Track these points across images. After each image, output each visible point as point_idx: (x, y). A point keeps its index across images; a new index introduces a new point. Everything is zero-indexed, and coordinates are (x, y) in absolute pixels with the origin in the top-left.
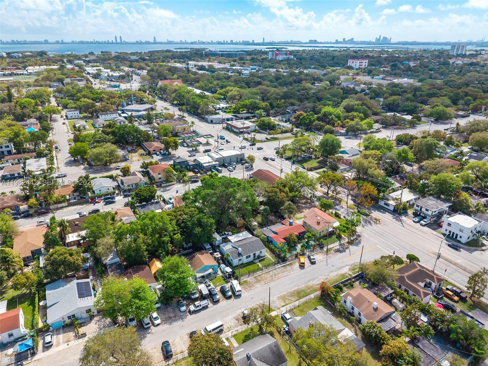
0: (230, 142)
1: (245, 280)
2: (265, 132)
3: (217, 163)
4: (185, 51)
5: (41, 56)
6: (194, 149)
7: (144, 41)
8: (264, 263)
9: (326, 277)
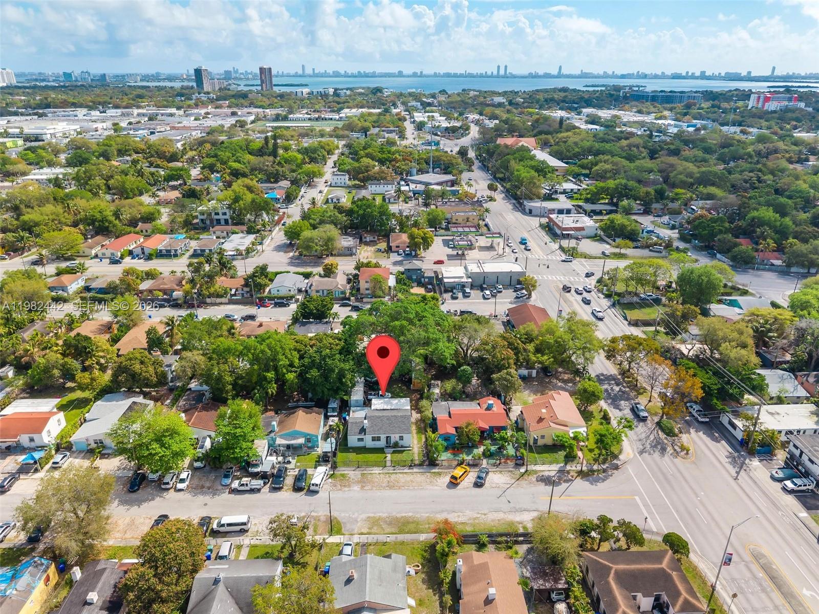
0: (529, 250)
1: (346, 472)
2: (611, 242)
3: (470, 280)
4: (594, 91)
5: (374, 94)
6: (460, 252)
7: (541, 73)
8: (398, 457)
9: (479, 516)
